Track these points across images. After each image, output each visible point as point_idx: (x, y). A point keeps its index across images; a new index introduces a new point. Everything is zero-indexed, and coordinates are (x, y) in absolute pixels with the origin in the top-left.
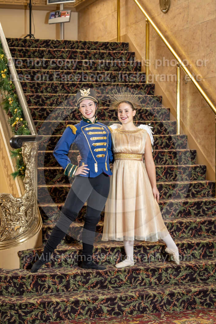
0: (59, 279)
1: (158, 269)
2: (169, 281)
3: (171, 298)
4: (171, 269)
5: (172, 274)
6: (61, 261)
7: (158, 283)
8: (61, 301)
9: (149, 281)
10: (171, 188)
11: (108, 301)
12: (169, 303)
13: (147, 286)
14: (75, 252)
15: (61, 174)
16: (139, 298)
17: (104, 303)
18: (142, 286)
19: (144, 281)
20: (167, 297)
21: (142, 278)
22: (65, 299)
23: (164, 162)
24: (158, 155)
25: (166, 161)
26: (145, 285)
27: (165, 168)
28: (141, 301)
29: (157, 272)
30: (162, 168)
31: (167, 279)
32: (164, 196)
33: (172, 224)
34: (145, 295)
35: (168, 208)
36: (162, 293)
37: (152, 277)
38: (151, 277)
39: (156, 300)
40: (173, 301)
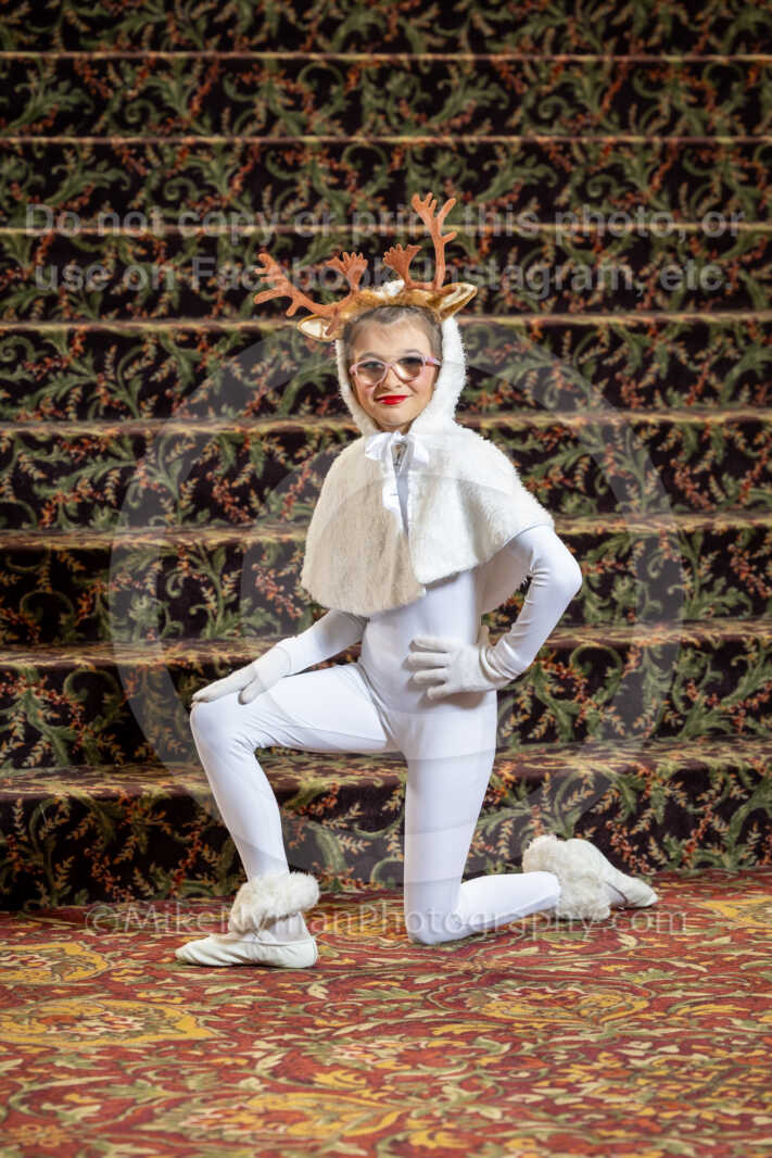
0: (84, 692)
1: (624, 650)
2: (684, 718)
3: (693, 799)
4: (690, 654)
5: (697, 682)
6: (92, 607)
7: (619, 729)
8: (98, 798)
9: (574, 717)
10: (702, 253)
11: (351, 804)
12: (678, 822)
13: (558, 744)
14: (170, 562)
15: (89, 174)
16: (514, 792)
17: (329, 814)
18: (534, 741)
19: (547, 716)
20: (668, 791)
21: (533, 697)
22: (114, 789)
23: (661, 123)
24: (628, 85)
25: (676, 114)
26: (550, 735)
27: (665, 147)
28: (528, 810)
29: (614, 666)
30: (648, 146)
31: (672, 707)
32: (659, 299)
33: (700, 431)
34: (547, 776)
35: (683, 356)
36: (642, 768)
37: (590, 696)
38: (581, 695)
39: (607, 805)
40: (702, 816)
